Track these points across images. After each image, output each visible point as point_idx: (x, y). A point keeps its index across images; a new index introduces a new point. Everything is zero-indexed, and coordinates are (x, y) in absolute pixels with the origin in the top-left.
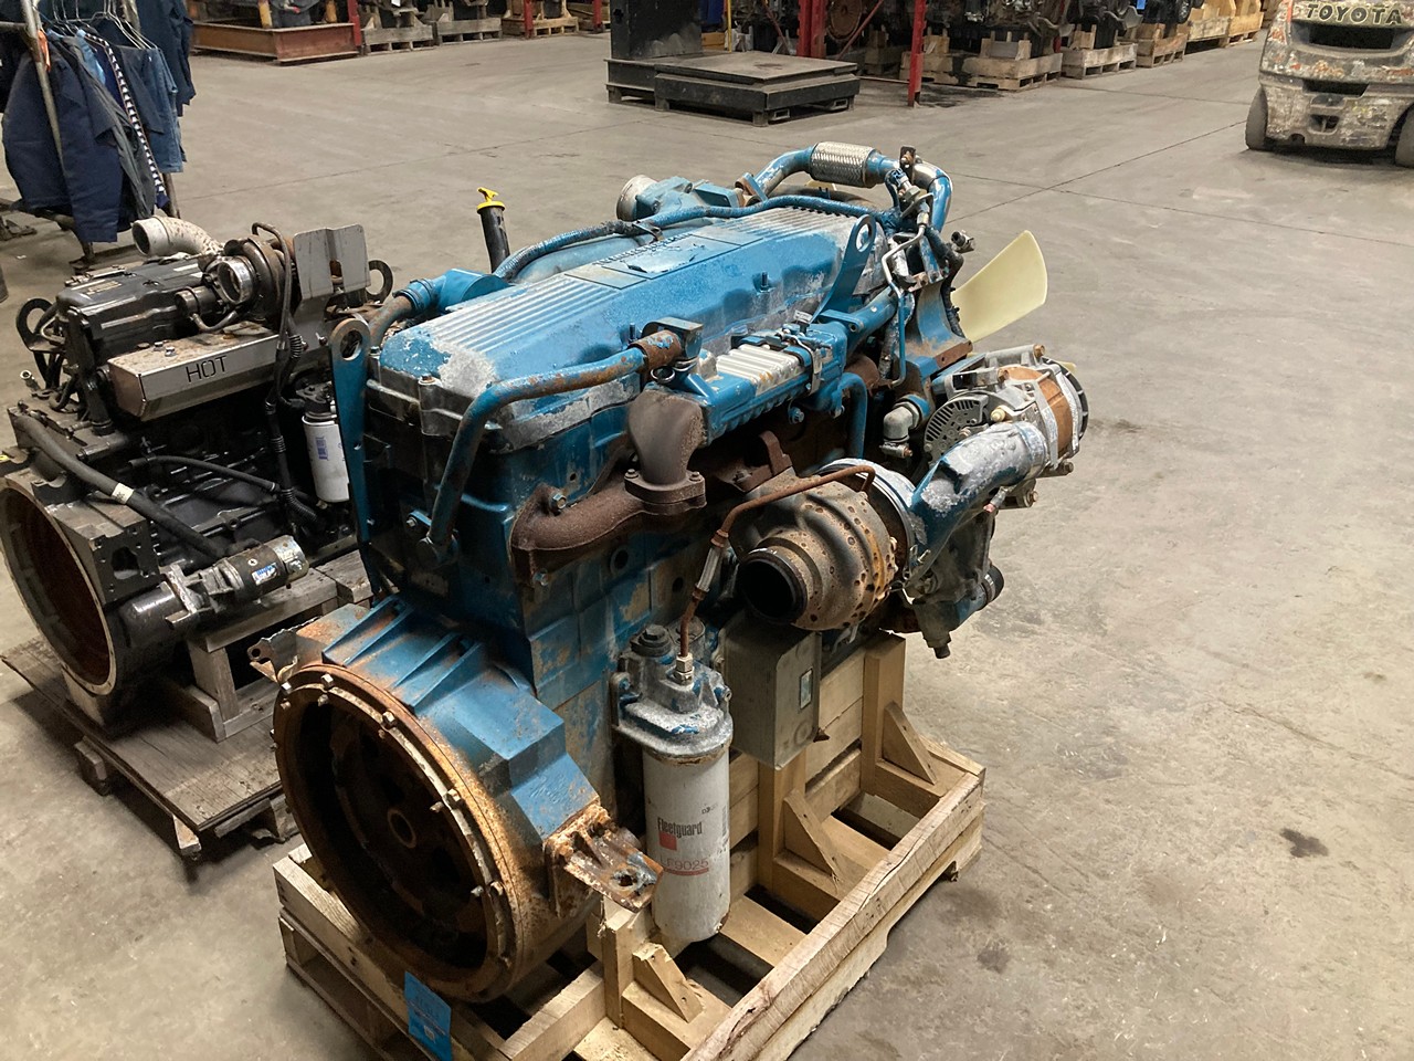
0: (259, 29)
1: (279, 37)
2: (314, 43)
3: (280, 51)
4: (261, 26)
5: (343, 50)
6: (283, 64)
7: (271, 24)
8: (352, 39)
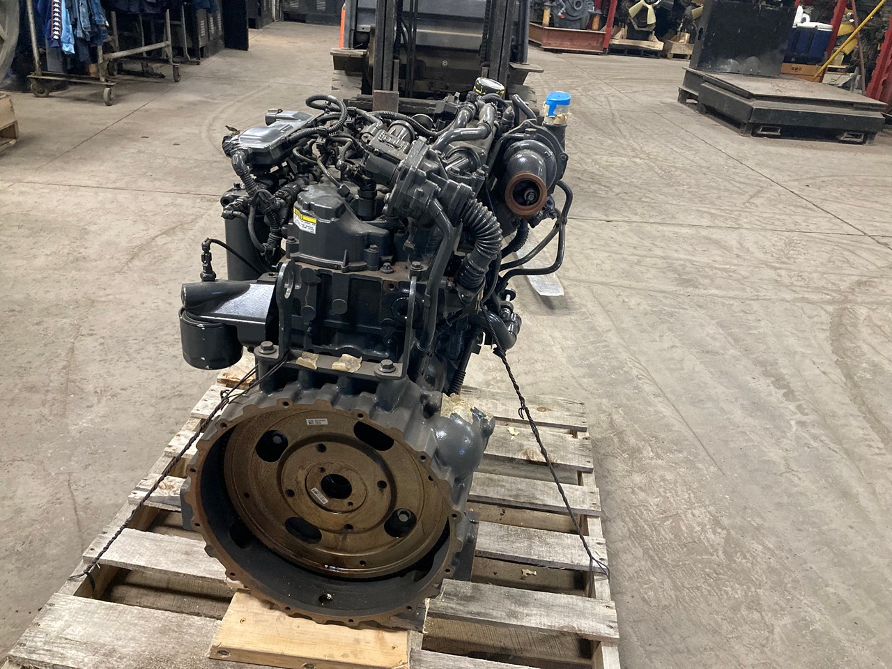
0: (541, 26)
1: (547, 32)
2: (571, 40)
3: (545, 41)
4: (541, 23)
5: (593, 48)
6: (546, 50)
7: (547, 24)
8: (602, 42)
